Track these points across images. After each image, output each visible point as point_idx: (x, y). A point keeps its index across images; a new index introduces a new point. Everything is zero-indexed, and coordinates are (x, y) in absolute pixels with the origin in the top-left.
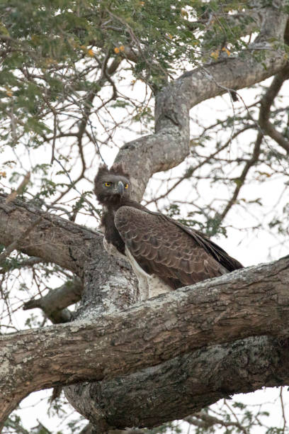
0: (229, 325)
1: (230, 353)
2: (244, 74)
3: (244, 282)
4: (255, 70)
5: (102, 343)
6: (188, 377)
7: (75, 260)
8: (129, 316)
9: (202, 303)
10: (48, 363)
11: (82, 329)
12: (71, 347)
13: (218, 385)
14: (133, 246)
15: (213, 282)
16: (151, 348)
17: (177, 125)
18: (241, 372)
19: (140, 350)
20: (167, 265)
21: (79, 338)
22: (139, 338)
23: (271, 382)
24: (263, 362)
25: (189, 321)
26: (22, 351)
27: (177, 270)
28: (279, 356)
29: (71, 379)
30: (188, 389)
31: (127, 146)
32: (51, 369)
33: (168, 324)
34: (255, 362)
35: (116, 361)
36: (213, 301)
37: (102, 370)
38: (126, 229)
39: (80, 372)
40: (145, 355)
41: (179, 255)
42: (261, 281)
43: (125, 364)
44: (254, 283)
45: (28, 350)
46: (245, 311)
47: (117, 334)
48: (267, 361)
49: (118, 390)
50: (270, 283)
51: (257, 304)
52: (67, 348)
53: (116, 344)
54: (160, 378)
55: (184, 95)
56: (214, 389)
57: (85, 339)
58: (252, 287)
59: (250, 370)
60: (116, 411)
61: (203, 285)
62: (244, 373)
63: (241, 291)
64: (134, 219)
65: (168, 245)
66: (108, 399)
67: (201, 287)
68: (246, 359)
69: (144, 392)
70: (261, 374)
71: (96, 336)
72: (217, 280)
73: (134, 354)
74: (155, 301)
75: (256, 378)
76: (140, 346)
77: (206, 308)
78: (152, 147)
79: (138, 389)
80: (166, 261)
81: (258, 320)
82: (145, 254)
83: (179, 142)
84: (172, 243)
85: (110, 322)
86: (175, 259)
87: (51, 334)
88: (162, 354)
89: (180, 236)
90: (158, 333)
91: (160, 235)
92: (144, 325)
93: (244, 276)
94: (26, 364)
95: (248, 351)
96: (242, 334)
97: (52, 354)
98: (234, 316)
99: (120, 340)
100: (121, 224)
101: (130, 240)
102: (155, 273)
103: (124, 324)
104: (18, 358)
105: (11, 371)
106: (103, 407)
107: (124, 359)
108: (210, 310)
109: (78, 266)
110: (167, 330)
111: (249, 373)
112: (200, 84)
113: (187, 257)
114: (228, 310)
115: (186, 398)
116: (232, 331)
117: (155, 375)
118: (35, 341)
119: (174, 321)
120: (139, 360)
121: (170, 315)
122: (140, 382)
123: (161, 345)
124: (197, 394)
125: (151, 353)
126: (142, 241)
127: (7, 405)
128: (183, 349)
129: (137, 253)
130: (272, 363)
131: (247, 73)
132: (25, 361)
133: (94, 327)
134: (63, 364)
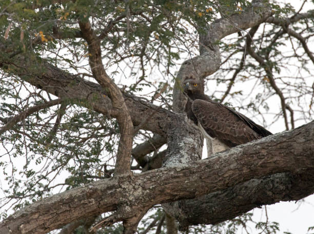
0: (266, 167)
1: (262, 182)
2: (248, 21)
3: (275, 142)
4: (254, 18)
5: (195, 177)
6: (237, 195)
7: (161, 128)
8: (210, 162)
9: (251, 154)
10: (164, 189)
11: (183, 169)
12: (177, 180)
13: (254, 200)
14: (203, 122)
15: (257, 142)
16: (222, 180)
17: (213, 50)
18: (268, 193)
19: (216, 181)
20: (222, 132)
21: (181, 175)
22: (215, 174)
23: (286, 198)
24: (282, 187)
25: (243, 165)
26: (149, 182)
27: (228, 135)
28: (292, 184)
29: (177, 197)
30: (237, 203)
31: (185, 63)
32: (165, 192)
33: (232, 166)
34: (277, 187)
35: (202, 187)
36: (257, 153)
37: (195, 193)
38: (198, 112)
39: (182, 193)
40: (219, 184)
41: (229, 126)
42: (285, 142)
43: (207, 189)
44: (280, 143)
45: (152, 182)
46: (275, 159)
47: (203, 172)
48: (284, 187)
49: (195, 203)
50: (289, 143)
51: (282, 155)
52: (175, 180)
53: (203, 178)
54: (220, 196)
55: (216, 33)
56: (252, 203)
57: (185, 175)
58: (279, 145)
59: (274, 191)
60: (194, 215)
61: (251, 144)
62: (270, 193)
63: (273, 147)
64: (203, 107)
65: (223, 121)
66: (190, 208)
67: (250, 145)
68: (271, 185)
69: (210, 204)
70: (280, 194)
71: (191, 173)
72: (259, 141)
73: (212, 183)
74: (224, 153)
75: (277, 196)
76: (216, 179)
77: (253, 157)
78: (200, 63)
79: (207, 203)
80: (222, 130)
81: (283, 164)
82: (210, 126)
83: (215, 60)
84: (225, 119)
85: (199, 165)
86: (227, 129)
87: (165, 172)
88: (228, 183)
89: (229, 115)
90: (226, 172)
91: (218, 115)
92: (218, 167)
93: (275, 139)
94: (152, 190)
95: (272, 181)
96: (273, 172)
97: (166, 184)
98: (269, 161)
99: (205, 175)
100: (195, 110)
101: (201, 119)
102: (216, 137)
103: (207, 166)
104: (147, 186)
105: (143, 193)
106: (187, 213)
107: (207, 186)
108: (255, 158)
109: (163, 132)
110: (231, 169)
111: (274, 193)
112: (224, 27)
113: (234, 127)
114: (266, 158)
115: (235, 207)
116: (268, 170)
117: (217, 194)
118: (156, 176)
119: (235, 164)
120: (215, 187)
121: (233, 161)
122: (209, 198)
123: (228, 178)
124: (241, 205)
125: (222, 183)
126: (208, 119)
127: (140, 212)
128: (240, 180)
129: (206, 126)
130: (287, 188)
131: (250, 20)
132: (151, 188)
133: (190, 168)
134: (172, 189)
